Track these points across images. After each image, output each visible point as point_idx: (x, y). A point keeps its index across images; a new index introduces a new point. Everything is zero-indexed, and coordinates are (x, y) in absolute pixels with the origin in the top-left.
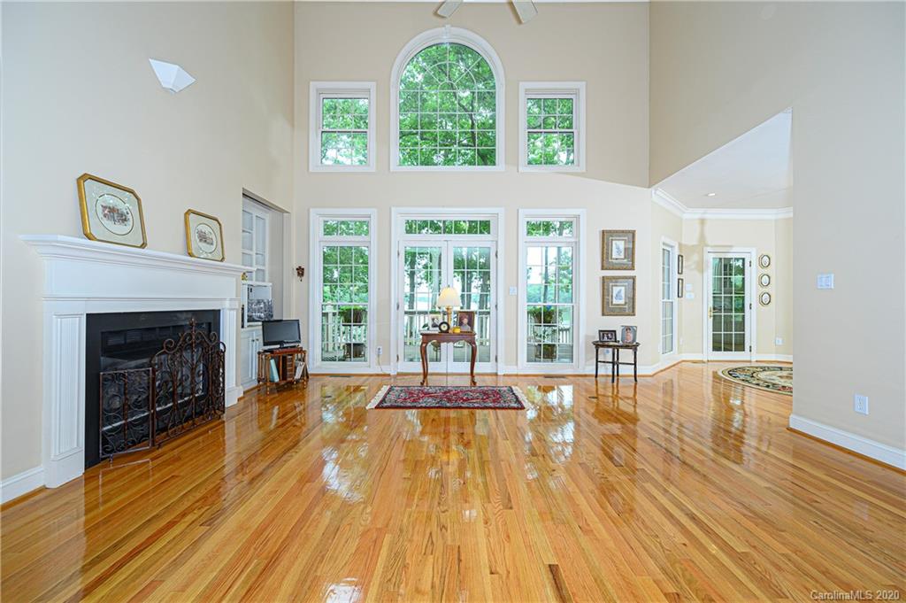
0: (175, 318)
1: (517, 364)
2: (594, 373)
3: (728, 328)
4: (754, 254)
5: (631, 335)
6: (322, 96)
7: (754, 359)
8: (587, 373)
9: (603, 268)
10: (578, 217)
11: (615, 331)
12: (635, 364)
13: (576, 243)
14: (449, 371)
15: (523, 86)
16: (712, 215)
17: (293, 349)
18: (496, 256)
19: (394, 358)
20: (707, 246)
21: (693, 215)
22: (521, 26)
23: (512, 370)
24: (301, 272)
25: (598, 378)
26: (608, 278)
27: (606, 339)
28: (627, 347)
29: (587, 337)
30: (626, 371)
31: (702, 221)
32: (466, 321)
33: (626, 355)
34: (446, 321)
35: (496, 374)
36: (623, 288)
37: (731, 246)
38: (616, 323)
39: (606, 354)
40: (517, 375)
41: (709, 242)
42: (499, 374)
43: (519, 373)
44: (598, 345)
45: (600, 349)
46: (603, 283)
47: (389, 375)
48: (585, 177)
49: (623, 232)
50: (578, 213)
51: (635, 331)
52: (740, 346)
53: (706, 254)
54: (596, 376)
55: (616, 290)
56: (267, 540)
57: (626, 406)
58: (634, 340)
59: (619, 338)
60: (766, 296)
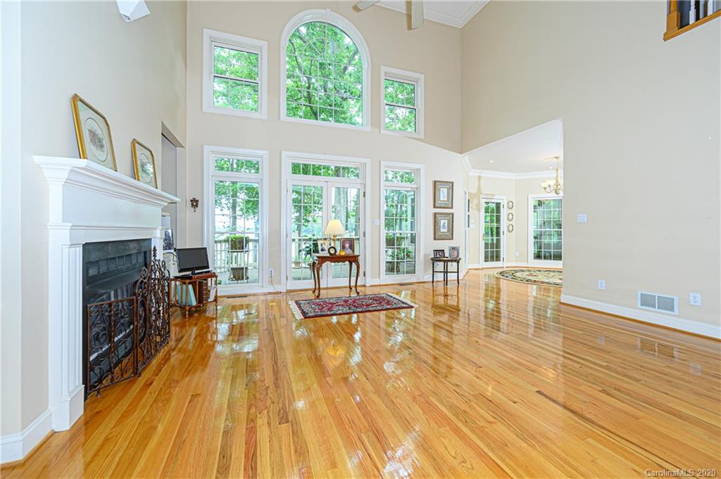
0: (127, 247)
1: (379, 278)
2: (432, 280)
3: (492, 247)
4: (505, 201)
5: (456, 253)
6: (214, 44)
7: (505, 266)
8: (425, 280)
9: (435, 207)
10: (418, 170)
11: (443, 251)
12: (458, 272)
13: (417, 188)
14: (329, 286)
15: (384, 69)
16: (486, 174)
17: (207, 274)
18: (364, 196)
19: (284, 278)
20: (482, 194)
21: (474, 173)
22: (411, 31)
23: (376, 282)
24: (195, 203)
25: (434, 284)
26: (438, 213)
27: (438, 256)
28: (452, 261)
29: (426, 256)
30: (452, 277)
31: (479, 178)
32: (347, 245)
33: (452, 266)
34: (333, 245)
35: (364, 286)
36: (446, 221)
37: (493, 195)
38: (445, 245)
39: (440, 266)
40: (380, 285)
41: (483, 191)
42: (367, 285)
43: (382, 284)
44: (435, 260)
45: (436, 263)
46: (435, 217)
47: (280, 292)
48: (423, 142)
49: (447, 182)
50: (419, 167)
51: (458, 250)
52: (498, 258)
53: (481, 199)
54: (433, 282)
55: (442, 222)
56: (351, 421)
57: (452, 301)
58: (458, 256)
59: (447, 255)
60: (511, 226)
